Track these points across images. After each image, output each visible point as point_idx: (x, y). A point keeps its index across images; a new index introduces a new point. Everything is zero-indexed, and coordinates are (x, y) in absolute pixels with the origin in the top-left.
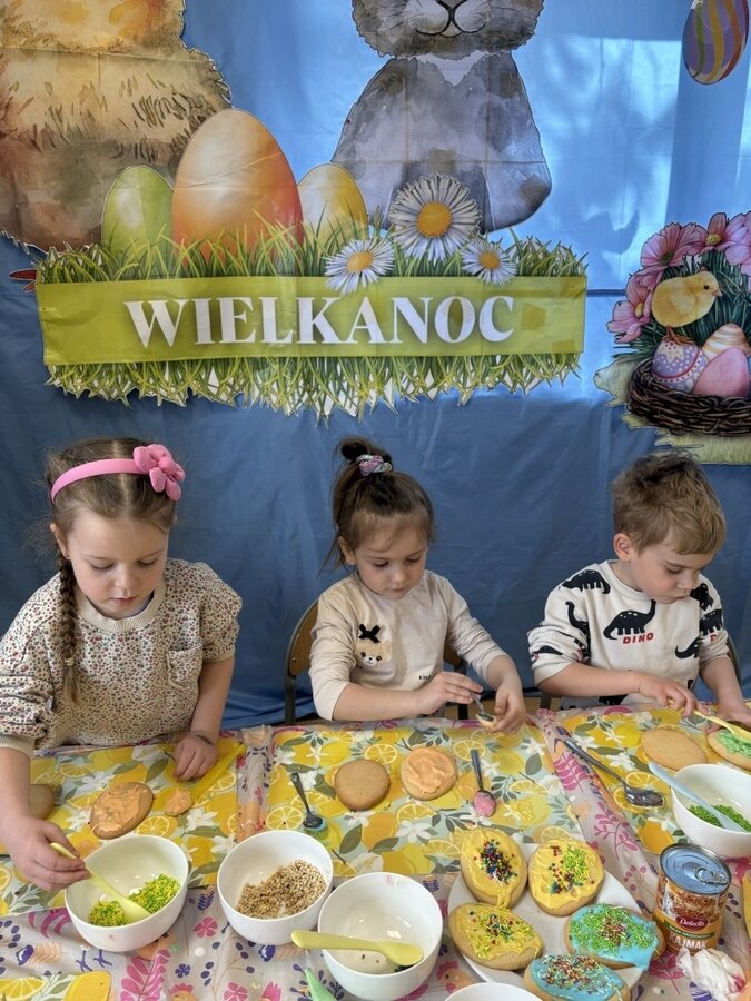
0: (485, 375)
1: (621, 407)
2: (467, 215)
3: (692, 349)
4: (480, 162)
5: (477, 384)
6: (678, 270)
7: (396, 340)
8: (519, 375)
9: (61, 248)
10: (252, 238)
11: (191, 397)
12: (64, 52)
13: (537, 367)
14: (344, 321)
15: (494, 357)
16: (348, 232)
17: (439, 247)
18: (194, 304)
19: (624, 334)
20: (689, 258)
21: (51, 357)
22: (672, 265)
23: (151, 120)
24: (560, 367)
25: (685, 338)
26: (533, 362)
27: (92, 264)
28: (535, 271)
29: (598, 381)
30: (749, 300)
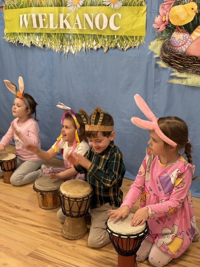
7: (85, 28)
11: (32, 45)
13: (129, 41)
14: (72, 21)
15: (114, 36)
19: (159, 29)
26: (127, 39)
29: (150, 47)
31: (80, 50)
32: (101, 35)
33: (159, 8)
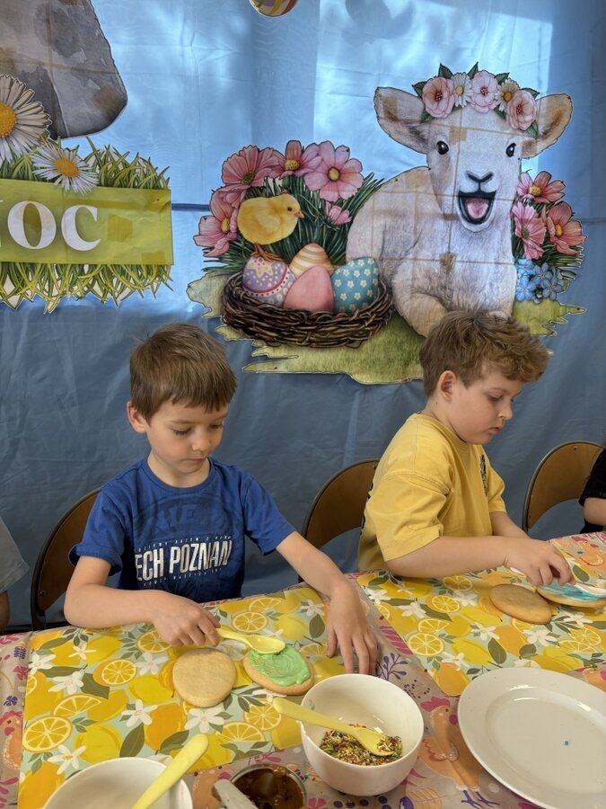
0: (73, 283)
1: (215, 320)
3: (280, 266)
4: (44, 64)
5: (64, 293)
6: (261, 191)
8: (109, 285)
13: (128, 277)
15: (82, 266)
17: (5, 148)
19: (212, 248)
20: (270, 181)
22: (253, 185)
24: (151, 279)
25: (274, 255)
26: (123, 273)
28: (117, 182)
30: (328, 222)
32: (33, 265)
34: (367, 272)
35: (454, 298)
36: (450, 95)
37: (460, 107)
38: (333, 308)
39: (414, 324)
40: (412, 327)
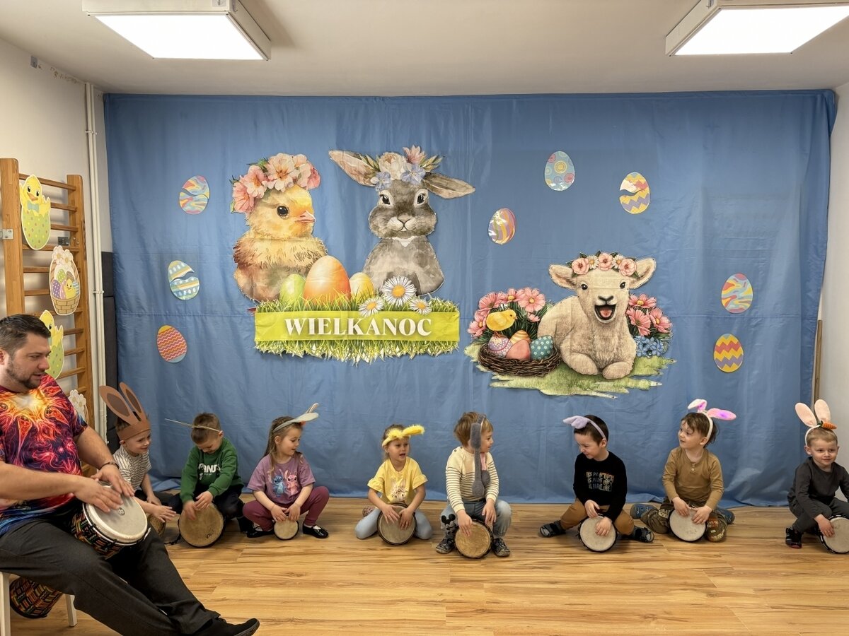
0: (420, 348)
1: (477, 363)
2: (411, 290)
3: (506, 340)
4: (415, 272)
5: (417, 352)
7: (384, 334)
8: (434, 349)
9: (265, 301)
10: (332, 297)
11: (305, 354)
12: (273, 239)
13: (441, 346)
14: (365, 327)
15: (424, 342)
16: (367, 295)
17: (400, 301)
18: (309, 320)
19: (475, 334)
20: (502, 305)
21: (257, 339)
22: (494, 308)
23: (300, 259)
24: (451, 347)
25: (503, 335)
26: (439, 344)
27: (275, 306)
28: (439, 310)
29: (466, 352)
30: (528, 321)
31: (376, 357)
32: (406, 341)
33: (474, 314)
34: (548, 342)
35: (597, 355)
36: (587, 264)
37: (592, 269)
38: (530, 358)
39: (573, 367)
40: (572, 369)
